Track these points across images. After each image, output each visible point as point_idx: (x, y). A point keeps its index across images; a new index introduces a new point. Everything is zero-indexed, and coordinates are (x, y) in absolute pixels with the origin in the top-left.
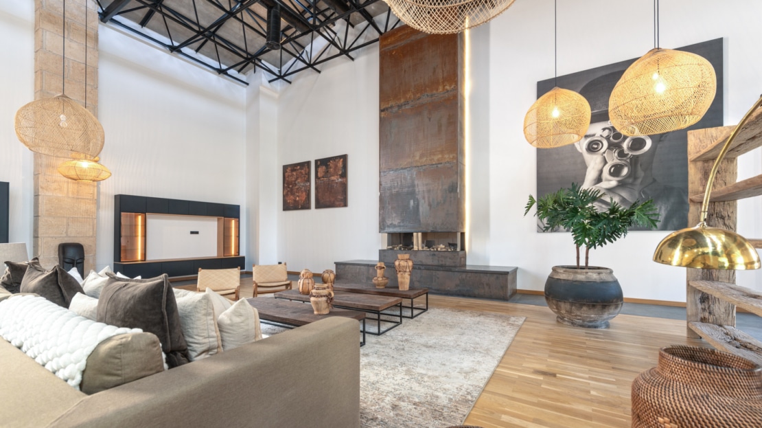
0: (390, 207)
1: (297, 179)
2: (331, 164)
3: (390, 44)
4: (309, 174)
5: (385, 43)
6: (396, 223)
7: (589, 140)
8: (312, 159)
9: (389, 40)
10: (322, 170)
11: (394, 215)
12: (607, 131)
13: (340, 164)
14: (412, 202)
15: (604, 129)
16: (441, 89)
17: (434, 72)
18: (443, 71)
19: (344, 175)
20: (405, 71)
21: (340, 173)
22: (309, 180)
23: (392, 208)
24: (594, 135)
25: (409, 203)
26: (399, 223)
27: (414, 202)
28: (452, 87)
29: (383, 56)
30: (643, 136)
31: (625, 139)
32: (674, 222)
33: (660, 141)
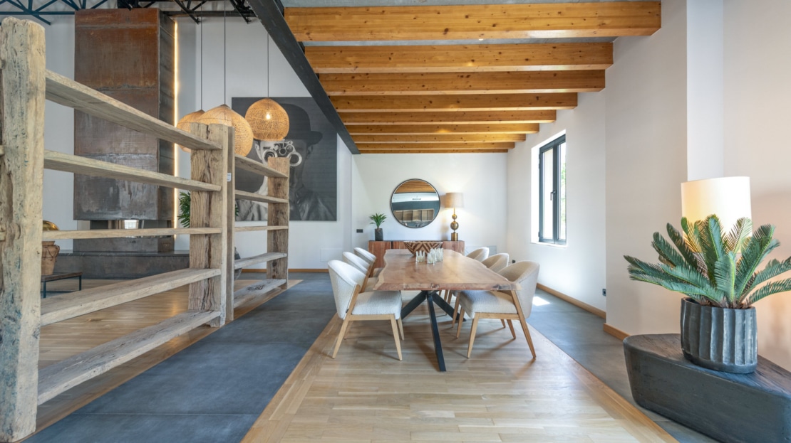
0: (87, 193)
3: (87, 23)
5: (82, 20)
6: (94, 210)
7: (266, 151)
9: (87, 19)
11: (91, 202)
12: (277, 146)
15: (276, 145)
16: (142, 83)
17: (135, 66)
18: (144, 67)
20: (105, 56)
23: (89, 194)
24: (269, 148)
25: (108, 190)
26: (98, 210)
27: (114, 189)
28: (153, 84)
29: (79, 33)
30: (297, 154)
31: (287, 154)
32: (313, 215)
33: (306, 159)
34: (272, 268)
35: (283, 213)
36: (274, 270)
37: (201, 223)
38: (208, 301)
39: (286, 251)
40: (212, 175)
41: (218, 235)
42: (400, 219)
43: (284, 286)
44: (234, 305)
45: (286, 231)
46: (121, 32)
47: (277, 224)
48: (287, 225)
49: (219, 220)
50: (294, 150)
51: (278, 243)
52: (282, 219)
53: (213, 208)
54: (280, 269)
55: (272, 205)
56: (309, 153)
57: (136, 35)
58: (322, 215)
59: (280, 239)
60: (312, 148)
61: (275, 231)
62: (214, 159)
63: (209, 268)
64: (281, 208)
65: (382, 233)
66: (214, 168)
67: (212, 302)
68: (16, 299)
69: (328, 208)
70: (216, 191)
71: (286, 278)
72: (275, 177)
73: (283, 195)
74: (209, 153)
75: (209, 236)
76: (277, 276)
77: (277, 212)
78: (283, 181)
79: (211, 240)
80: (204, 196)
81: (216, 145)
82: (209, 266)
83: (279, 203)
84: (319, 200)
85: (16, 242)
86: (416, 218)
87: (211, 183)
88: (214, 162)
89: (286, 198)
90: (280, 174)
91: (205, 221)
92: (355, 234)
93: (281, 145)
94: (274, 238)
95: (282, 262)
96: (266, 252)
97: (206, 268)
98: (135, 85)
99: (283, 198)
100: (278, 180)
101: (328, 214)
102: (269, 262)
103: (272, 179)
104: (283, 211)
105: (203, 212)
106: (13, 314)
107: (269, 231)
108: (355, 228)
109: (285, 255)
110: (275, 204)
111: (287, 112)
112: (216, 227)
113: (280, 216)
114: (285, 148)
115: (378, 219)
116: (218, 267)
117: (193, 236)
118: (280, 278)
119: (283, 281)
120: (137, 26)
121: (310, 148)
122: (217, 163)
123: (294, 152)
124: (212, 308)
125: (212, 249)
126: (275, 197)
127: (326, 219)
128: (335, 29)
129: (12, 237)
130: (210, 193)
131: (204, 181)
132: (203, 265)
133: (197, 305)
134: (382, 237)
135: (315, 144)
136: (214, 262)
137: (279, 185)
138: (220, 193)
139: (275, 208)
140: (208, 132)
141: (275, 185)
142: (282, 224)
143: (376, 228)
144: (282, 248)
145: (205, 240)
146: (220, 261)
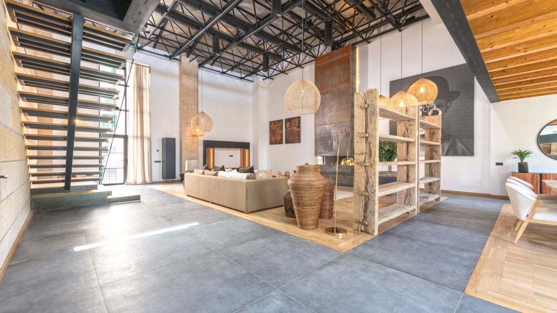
0: (320, 144)
1: (276, 128)
2: (293, 121)
3: (320, 63)
4: (282, 126)
5: (317, 62)
8: (284, 118)
10: (288, 124)
11: (321, 148)
12: (422, 107)
13: (297, 121)
14: (330, 142)
16: (343, 85)
17: (340, 78)
18: (344, 77)
19: (299, 127)
20: (327, 77)
21: (297, 125)
22: (282, 129)
25: (328, 142)
26: (324, 151)
28: (348, 85)
29: (316, 69)
30: (438, 109)
31: (429, 110)
32: (452, 152)
33: (445, 112)
34: (429, 187)
35: (436, 152)
36: (430, 188)
37: (403, 159)
38: (408, 200)
39: (439, 176)
40: (409, 132)
41: (413, 166)
42: (547, 152)
43: (437, 199)
44: (420, 204)
45: (439, 164)
46: (333, 62)
47: (432, 159)
48: (440, 159)
49: (413, 157)
50: (435, 106)
51: (433, 171)
52: (436, 155)
53: (410, 151)
54: (435, 188)
55: (428, 147)
56: (448, 107)
57: (340, 62)
58: (460, 151)
59: (434, 169)
60: (451, 104)
61: (430, 164)
62: (411, 125)
63: (408, 182)
64: (435, 148)
65: (527, 166)
66: (411, 130)
67: (410, 200)
68: (374, 186)
69: (466, 146)
70: (412, 142)
71: (439, 194)
72: (431, 129)
73: (437, 140)
74: (407, 122)
75: (408, 166)
76: (432, 192)
77: (432, 151)
78: (436, 131)
79: (409, 168)
80: (405, 145)
81: (413, 117)
82: (407, 181)
83: (433, 145)
84: (458, 141)
85: (373, 167)
86: (554, 151)
87: (408, 137)
88: (410, 127)
89: (439, 142)
90: (435, 127)
91: (405, 158)
92: (494, 167)
93: (425, 105)
94: (430, 168)
95: (436, 184)
96: (424, 176)
97: (406, 182)
98: (340, 87)
99: (437, 142)
100: (433, 131)
101: (466, 150)
102: (426, 184)
103: (428, 130)
104: (437, 150)
105: (404, 153)
106: (373, 191)
107: (426, 164)
108: (493, 163)
109: (439, 179)
110: (430, 146)
111: (436, 84)
112: (412, 161)
113: (434, 154)
114: (428, 107)
115: (522, 155)
116: (413, 182)
117: (398, 166)
118: (434, 194)
119: (437, 196)
120: (340, 57)
121: (448, 104)
122: (412, 127)
123: (435, 108)
124: (410, 204)
125: (410, 173)
126: (431, 141)
127: (464, 154)
128: (515, 38)
129: (372, 165)
130: (408, 143)
131: (404, 137)
132: (405, 181)
133: (401, 201)
134: (528, 169)
135: (453, 100)
136: (410, 179)
137: (434, 133)
138: (414, 143)
139: (431, 148)
140: (407, 111)
141: (430, 134)
142: (436, 159)
143: (520, 161)
144: (436, 174)
145: (406, 168)
146: (415, 179)
